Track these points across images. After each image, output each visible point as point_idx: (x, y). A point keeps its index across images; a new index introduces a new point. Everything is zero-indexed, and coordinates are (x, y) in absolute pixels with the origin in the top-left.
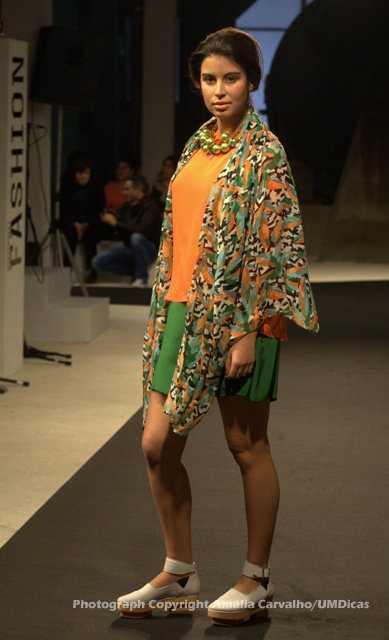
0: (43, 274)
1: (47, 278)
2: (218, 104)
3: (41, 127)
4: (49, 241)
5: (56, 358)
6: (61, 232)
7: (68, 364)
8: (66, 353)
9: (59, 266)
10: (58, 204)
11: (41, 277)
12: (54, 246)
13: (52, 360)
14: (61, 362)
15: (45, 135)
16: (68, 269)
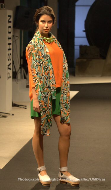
0: (18, 81)
1: (19, 82)
2: (45, 29)
3: (17, 36)
4: (19, 71)
5: (22, 107)
6: (23, 68)
7: (26, 108)
8: (25, 105)
9: (23, 78)
10: (22, 60)
11: (17, 82)
12: (21, 72)
13: (21, 107)
14: (23, 108)
15: (18, 39)
16: (25, 80)
